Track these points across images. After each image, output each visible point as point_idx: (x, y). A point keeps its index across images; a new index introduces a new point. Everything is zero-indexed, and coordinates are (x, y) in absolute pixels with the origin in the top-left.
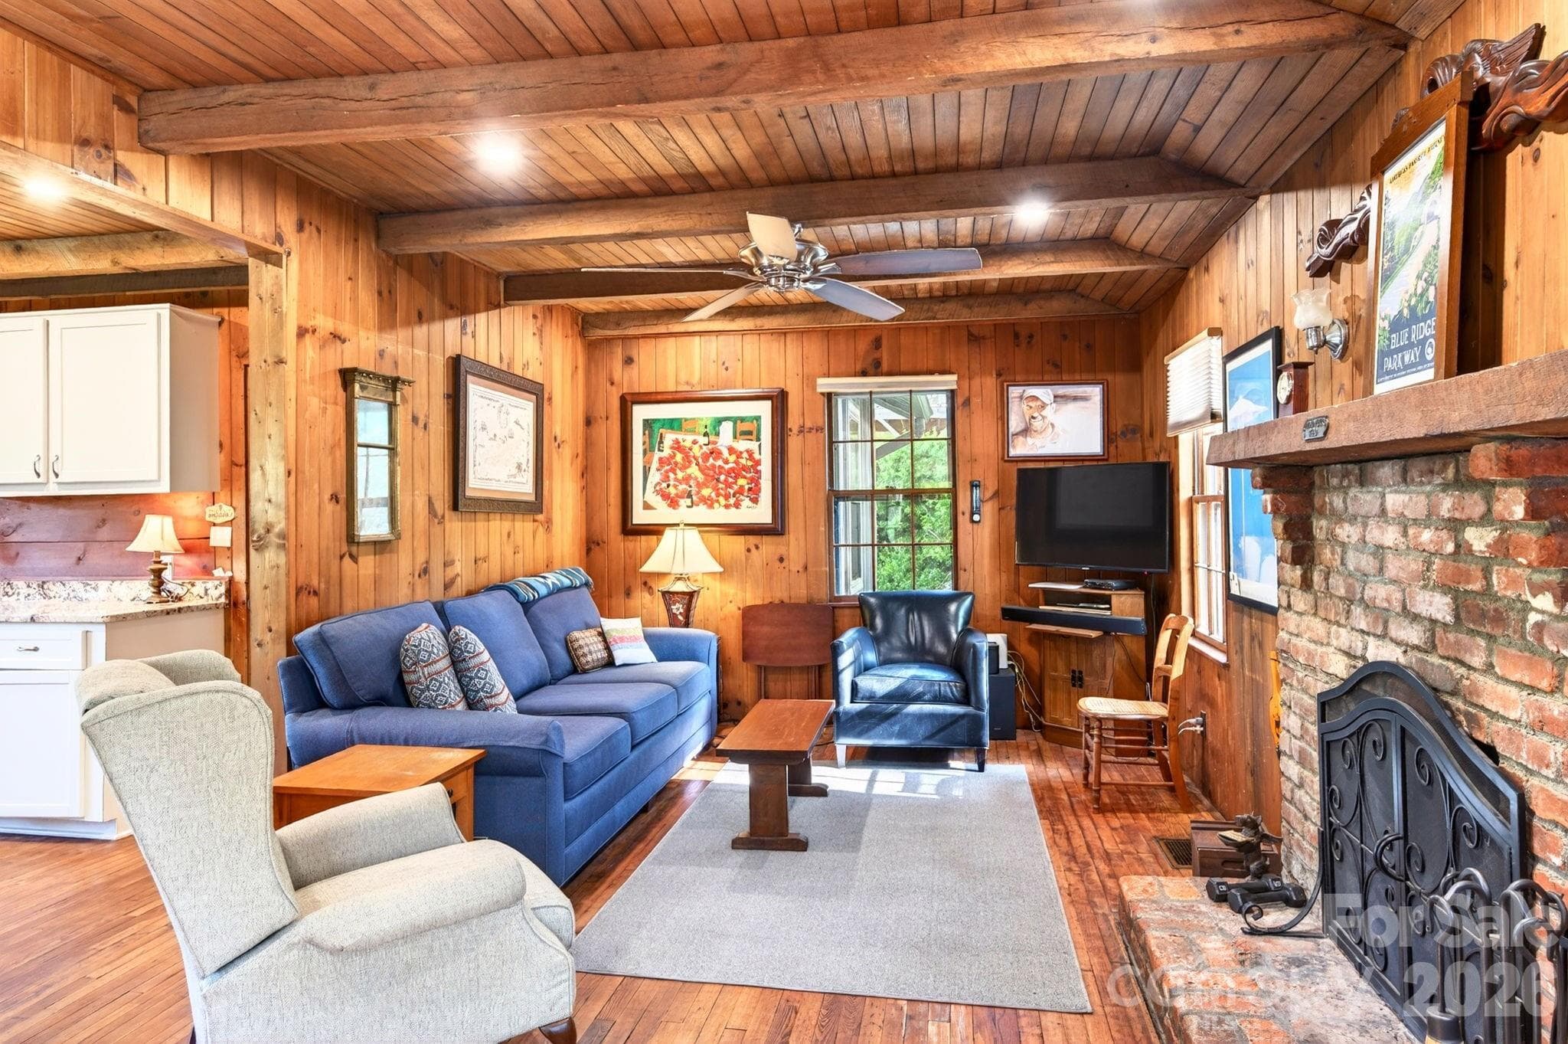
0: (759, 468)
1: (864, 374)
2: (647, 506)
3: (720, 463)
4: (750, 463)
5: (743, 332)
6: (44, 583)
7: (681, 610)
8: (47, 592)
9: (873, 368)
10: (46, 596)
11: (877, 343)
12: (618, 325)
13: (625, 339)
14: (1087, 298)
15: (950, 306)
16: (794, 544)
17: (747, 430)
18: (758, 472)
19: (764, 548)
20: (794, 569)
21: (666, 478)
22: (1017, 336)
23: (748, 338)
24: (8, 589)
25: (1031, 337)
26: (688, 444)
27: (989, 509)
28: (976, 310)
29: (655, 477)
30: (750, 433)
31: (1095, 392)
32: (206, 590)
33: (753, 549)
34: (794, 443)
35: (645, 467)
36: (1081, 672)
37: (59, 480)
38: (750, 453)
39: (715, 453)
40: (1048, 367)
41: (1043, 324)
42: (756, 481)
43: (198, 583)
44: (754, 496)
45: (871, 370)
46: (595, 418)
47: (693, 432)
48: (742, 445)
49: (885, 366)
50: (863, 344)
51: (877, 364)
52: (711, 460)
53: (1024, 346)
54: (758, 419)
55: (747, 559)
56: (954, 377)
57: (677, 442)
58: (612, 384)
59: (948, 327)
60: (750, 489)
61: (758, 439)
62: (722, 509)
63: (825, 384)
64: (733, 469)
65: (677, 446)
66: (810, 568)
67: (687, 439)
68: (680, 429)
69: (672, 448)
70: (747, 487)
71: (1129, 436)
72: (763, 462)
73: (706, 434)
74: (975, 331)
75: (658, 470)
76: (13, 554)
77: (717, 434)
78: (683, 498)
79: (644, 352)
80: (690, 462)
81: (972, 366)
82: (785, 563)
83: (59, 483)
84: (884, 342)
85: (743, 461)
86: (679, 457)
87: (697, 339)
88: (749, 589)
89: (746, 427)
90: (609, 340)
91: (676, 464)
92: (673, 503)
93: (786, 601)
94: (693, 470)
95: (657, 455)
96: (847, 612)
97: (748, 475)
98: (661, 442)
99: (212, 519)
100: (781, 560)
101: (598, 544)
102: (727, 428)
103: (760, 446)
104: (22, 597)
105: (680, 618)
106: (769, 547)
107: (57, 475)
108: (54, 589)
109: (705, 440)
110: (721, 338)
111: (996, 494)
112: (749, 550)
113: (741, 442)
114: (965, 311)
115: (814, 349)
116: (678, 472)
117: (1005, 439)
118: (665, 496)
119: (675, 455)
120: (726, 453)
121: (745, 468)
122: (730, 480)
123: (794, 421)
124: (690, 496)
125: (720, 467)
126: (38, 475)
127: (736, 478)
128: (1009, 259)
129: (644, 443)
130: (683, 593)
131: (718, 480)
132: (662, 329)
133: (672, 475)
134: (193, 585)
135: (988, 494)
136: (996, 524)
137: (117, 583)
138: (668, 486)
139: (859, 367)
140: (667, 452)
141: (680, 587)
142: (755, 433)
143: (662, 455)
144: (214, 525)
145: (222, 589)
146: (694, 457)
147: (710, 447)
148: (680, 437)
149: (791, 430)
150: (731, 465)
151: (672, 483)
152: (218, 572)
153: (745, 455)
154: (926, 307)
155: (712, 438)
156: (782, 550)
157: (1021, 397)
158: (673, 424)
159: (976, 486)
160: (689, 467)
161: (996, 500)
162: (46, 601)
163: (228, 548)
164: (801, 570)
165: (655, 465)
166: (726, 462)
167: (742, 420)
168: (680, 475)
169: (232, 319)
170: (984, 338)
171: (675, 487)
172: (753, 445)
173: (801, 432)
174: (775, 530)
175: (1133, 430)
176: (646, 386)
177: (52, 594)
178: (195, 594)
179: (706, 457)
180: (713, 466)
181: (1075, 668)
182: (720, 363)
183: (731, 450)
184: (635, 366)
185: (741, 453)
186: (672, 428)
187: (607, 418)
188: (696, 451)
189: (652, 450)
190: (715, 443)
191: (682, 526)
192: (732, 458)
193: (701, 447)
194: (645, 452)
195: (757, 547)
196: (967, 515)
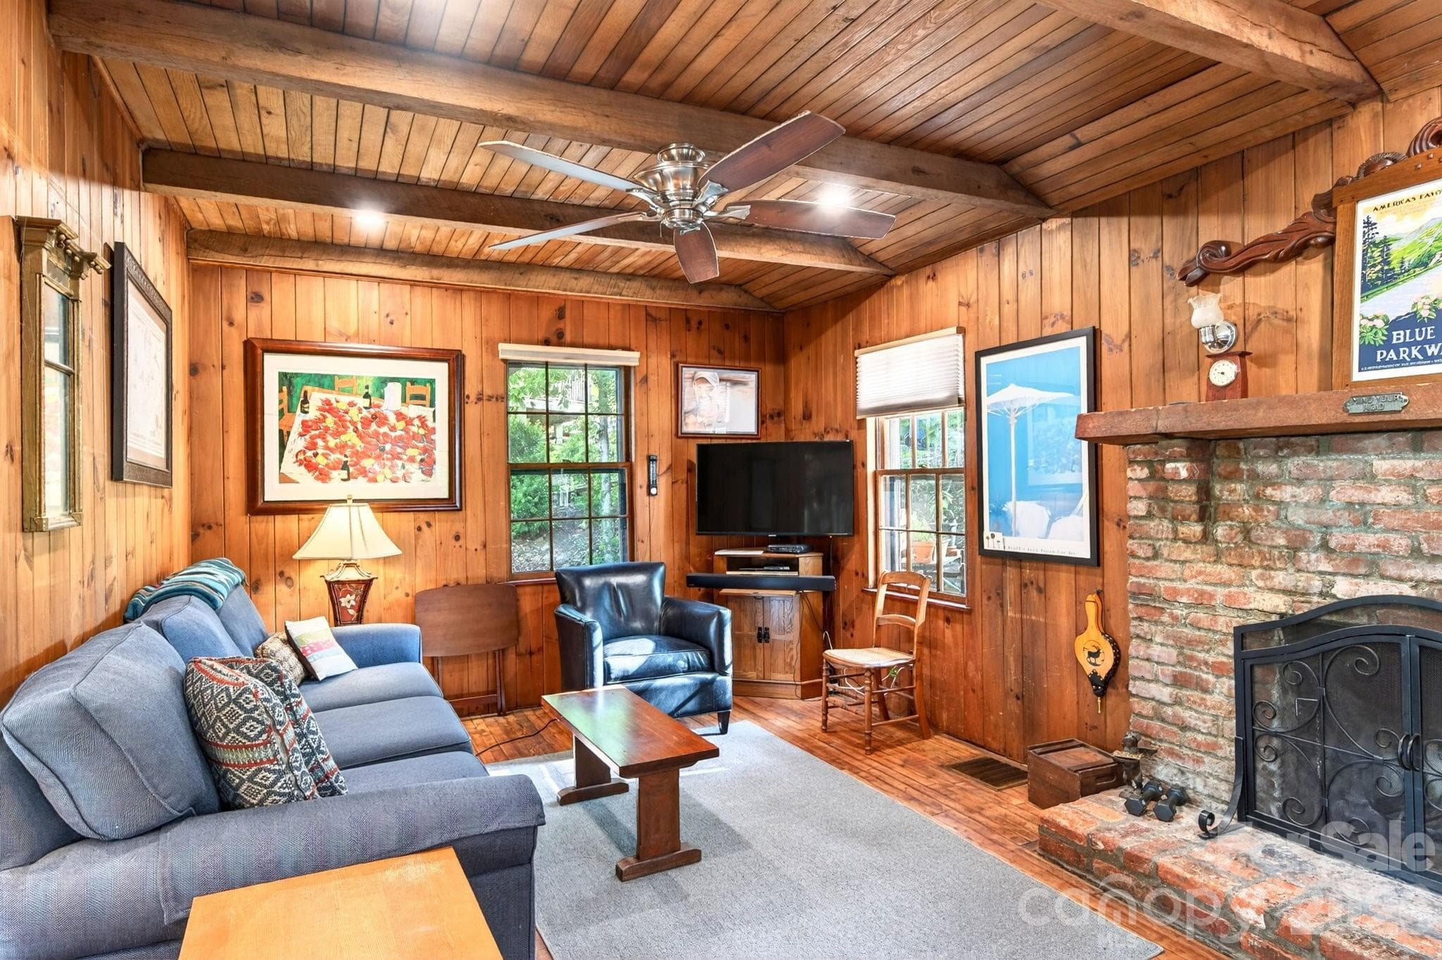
0: (433, 437)
1: (547, 342)
2: (284, 479)
3: (384, 429)
4: (422, 432)
5: (413, 284)
7: (353, 603)
9: (557, 339)
11: (561, 315)
12: (244, 250)
13: (249, 271)
14: (750, 294)
15: (635, 285)
16: (473, 522)
17: (418, 393)
18: (433, 442)
19: (437, 527)
20: (472, 547)
21: (312, 446)
22: (688, 321)
23: (418, 291)
25: (700, 323)
26: (342, 406)
27: (663, 483)
28: (658, 292)
29: (296, 443)
30: (422, 398)
31: (752, 378)
33: (424, 527)
34: (472, 411)
35: (281, 432)
36: (767, 629)
38: (422, 419)
39: (379, 419)
40: (714, 353)
41: (711, 313)
42: (428, 451)
44: (427, 467)
45: (554, 339)
46: (205, 368)
47: (351, 392)
48: (413, 411)
49: (568, 337)
50: (547, 313)
51: (560, 335)
52: (374, 426)
53: (694, 331)
54: (432, 382)
55: (417, 538)
56: (636, 355)
57: (328, 402)
58: (231, 324)
59: (628, 306)
60: (422, 460)
61: (432, 404)
62: (388, 483)
63: (508, 350)
64: (400, 438)
65: (328, 407)
66: (490, 546)
67: (342, 401)
68: (332, 387)
69: (320, 409)
70: (419, 458)
71: (776, 419)
72: (438, 430)
73: (367, 396)
74: (653, 312)
75: (301, 435)
77: (382, 397)
78: (335, 469)
79: (280, 292)
80: (346, 428)
81: (649, 346)
82: (461, 542)
84: (568, 312)
85: (414, 429)
86: (330, 421)
87: (353, 284)
88: (419, 572)
89: (418, 390)
90: (223, 269)
91: (327, 429)
92: (323, 476)
93: (463, 582)
94: (350, 437)
95: (299, 417)
96: (528, 589)
97: (421, 445)
98: (305, 401)
100: (457, 538)
101: (210, 528)
102: (394, 391)
103: (434, 412)
105: (352, 612)
106: (443, 525)
109: (366, 402)
110: (384, 286)
111: (670, 468)
112: (419, 529)
113: (412, 407)
114: (648, 292)
115: (494, 311)
116: (329, 438)
117: (678, 414)
118: (310, 466)
119: (325, 417)
120: (392, 419)
121: (415, 436)
122: (399, 450)
123: (471, 388)
124: (345, 466)
125: (385, 435)
127: (405, 448)
128: (767, 243)
129: (281, 402)
130: (358, 582)
131: (383, 450)
132: (310, 265)
133: (320, 442)
135: (664, 469)
136: (670, 497)
138: (316, 455)
139: (541, 335)
140: (313, 413)
141: (350, 574)
142: (428, 397)
143: (307, 417)
146: (354, 423)
147: (372, 411)
148: (332, 397)
149: (468, 397)
150: (399, 433)
151: (320, 451)
153: (416, 422)
154: (613, 282)
155: (375, 400)
156: (458, 527)
157: (693, 378)
158: (322, 381)
159: (653, 460)
160: (344, 433)
161: (669, 474)
164: (479, 548)
165: (297, 428)
166: (393, 429)
167: (413, 382)
168: (332, 442)
170: (660, 320)
171: (325, 456)
172: (427, 412)
173: (479, 399)
174: (451, 504)
175: (779, 415)
176: (283, 332)
179: (366, 423)
180: (377, 434)
181: (760, 625)
182: (383, 314)
183: (400, 416)
184: (265, 307)
185: (412, 420)
186: (321, 386)
187: (223, 367)
188: (354, 414)
189: (291, 409)
190: (379, 406)
191: (350, 502)
192: (401, 425)
193: (360, 411)
194: (281, 413)
195: (429, 525)
196: (645, 489)
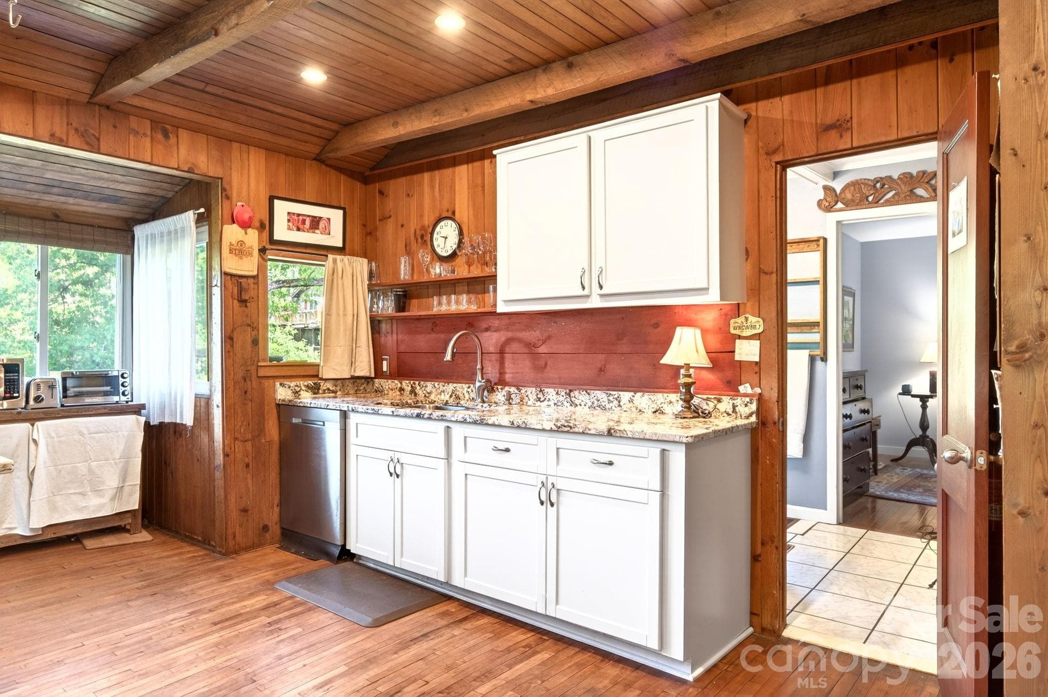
6: (571, 391)
8: (573, 399)
10: (573, 404)
24: (540, 395)
32: (734, 407)
37: (603, 292)
43: (726, 399)
76: (542, 363)
83: (602, 296)
99: (737, 332)
104: (552, 403)
107: (601, 287)
108: (581, 397)
126: (584, 288)
134: (719, 401)
137: (639, 394)
144: (740, 337)
145: (754, 407)
152: (745, 388)
162: (572, 408)
163: (756, 363)
169: (760, 114)
177: (577, 402)
178: (722, 410)
